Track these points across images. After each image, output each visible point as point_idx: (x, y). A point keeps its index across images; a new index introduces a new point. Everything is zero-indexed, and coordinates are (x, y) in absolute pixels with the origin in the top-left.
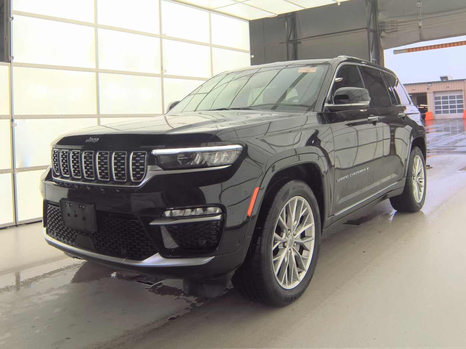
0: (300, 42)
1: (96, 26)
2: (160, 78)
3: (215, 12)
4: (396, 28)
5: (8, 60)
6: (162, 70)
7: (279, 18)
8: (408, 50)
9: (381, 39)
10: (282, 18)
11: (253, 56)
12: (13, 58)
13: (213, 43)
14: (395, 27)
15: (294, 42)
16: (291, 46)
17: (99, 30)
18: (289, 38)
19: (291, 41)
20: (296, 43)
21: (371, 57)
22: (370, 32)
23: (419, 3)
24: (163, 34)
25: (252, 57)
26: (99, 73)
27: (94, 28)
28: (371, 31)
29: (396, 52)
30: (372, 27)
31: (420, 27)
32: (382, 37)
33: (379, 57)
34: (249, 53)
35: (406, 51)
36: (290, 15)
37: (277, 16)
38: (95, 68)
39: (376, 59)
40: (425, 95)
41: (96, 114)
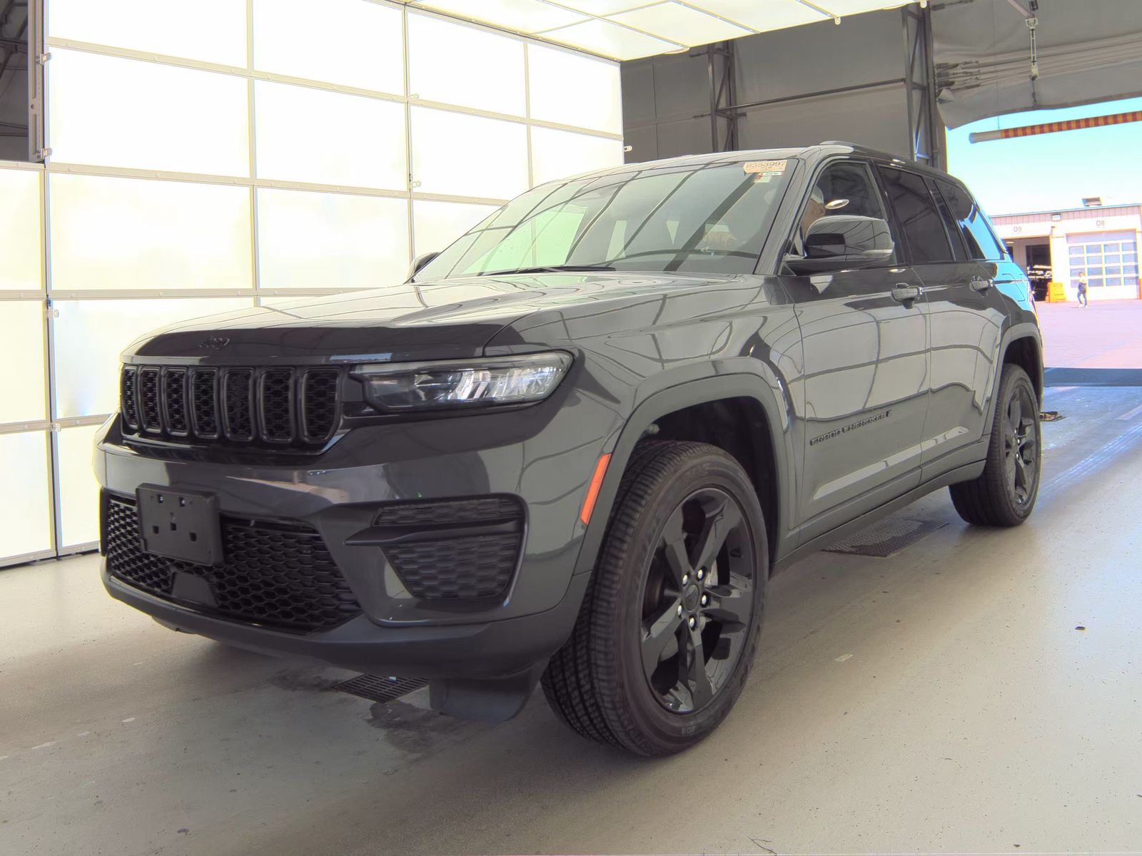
0: (744, 115)
1: (250, 75)
2: (405, 202)
3: (537, 41)
4: (977, 78)
5: (39, 157)
6: (410, 181)
7: (692, 56)
8: (1004, 134)
9: (939, 106)
10: (699, 55)
11: (630, 148)
12: (50, 152)
13: (534, 116)
14: (974, 77)
15: (729, 113)
16: (722, 122)
17: (258, 83)
18: (717, 105)
19: (722, 112)
20: (733, 115)
21: (916, 152)
22: (914, 88)
23: (1031, 20)
24: (411, 94)
25: (628, 150)
26: (258, 189)
27: (245, 80)
28: (916, 86)
29: (976, 138)
30: (917, 78)
31: (1034, 78)
32: (942, 101)
33: (936, 151)
34: (621, 140)
35: (999, 135)
36: (719, 49)
37: (688, 52)
38: (249, 177)
39: (927, 154)
40: (1047, 243)
41: (252, 287)
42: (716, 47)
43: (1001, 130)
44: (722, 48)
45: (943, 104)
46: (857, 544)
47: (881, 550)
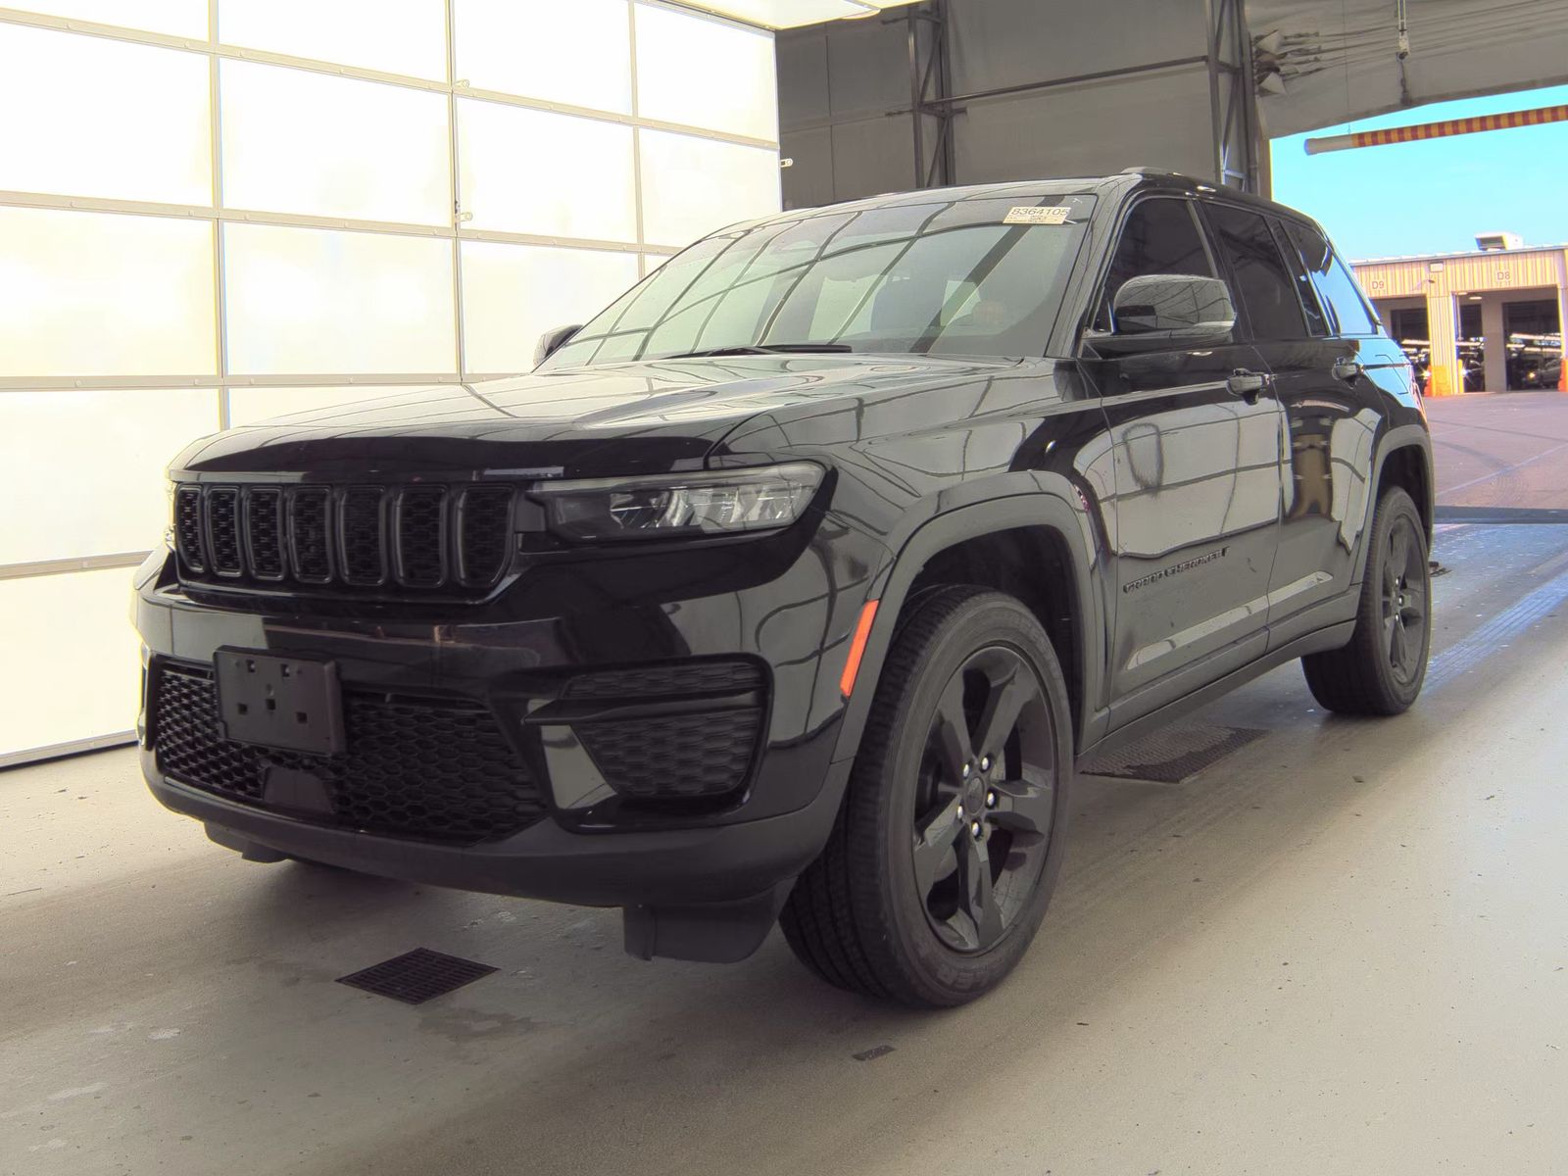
0: (963, 111)
1: (214, 51)
2: (449, 243)
4: (1316, 60)
6: (456, 211)
7: (884, 23)
8: (1357, 141)
9: (1261, 103)
10: (895, 21)
11: (789, 162)
13: (644, 113)
14: (1312, 57)
15: (940, 108)
16: (929, 123)
17: (226, 65)
18: (923, 95)
19: (929, 108)
20: (945, 112)
21: (1223, 167)
22: (1221, 71)
24: (458, 79)
25: (786, 165)
26: (225, 224)
27: (206, 58)
28: (1223, 67)
29: (1313, 147)
30: (1225, 56)
31: (1402, 56)
32: (1264, 92)
33: (1254, 167)
34: (775, 150)
35: (1350, 142)
36: (925, 12)
37: (877, 15)
38: (210, 205)
39: (1241, 171)
40: (1420, 306)
41: (215, 373)
42: (921, 8)
43: (1353, 135)
44: (929, 9)
45: (1266, 98)
46: (1134, 764)
47: (1168, 773)
